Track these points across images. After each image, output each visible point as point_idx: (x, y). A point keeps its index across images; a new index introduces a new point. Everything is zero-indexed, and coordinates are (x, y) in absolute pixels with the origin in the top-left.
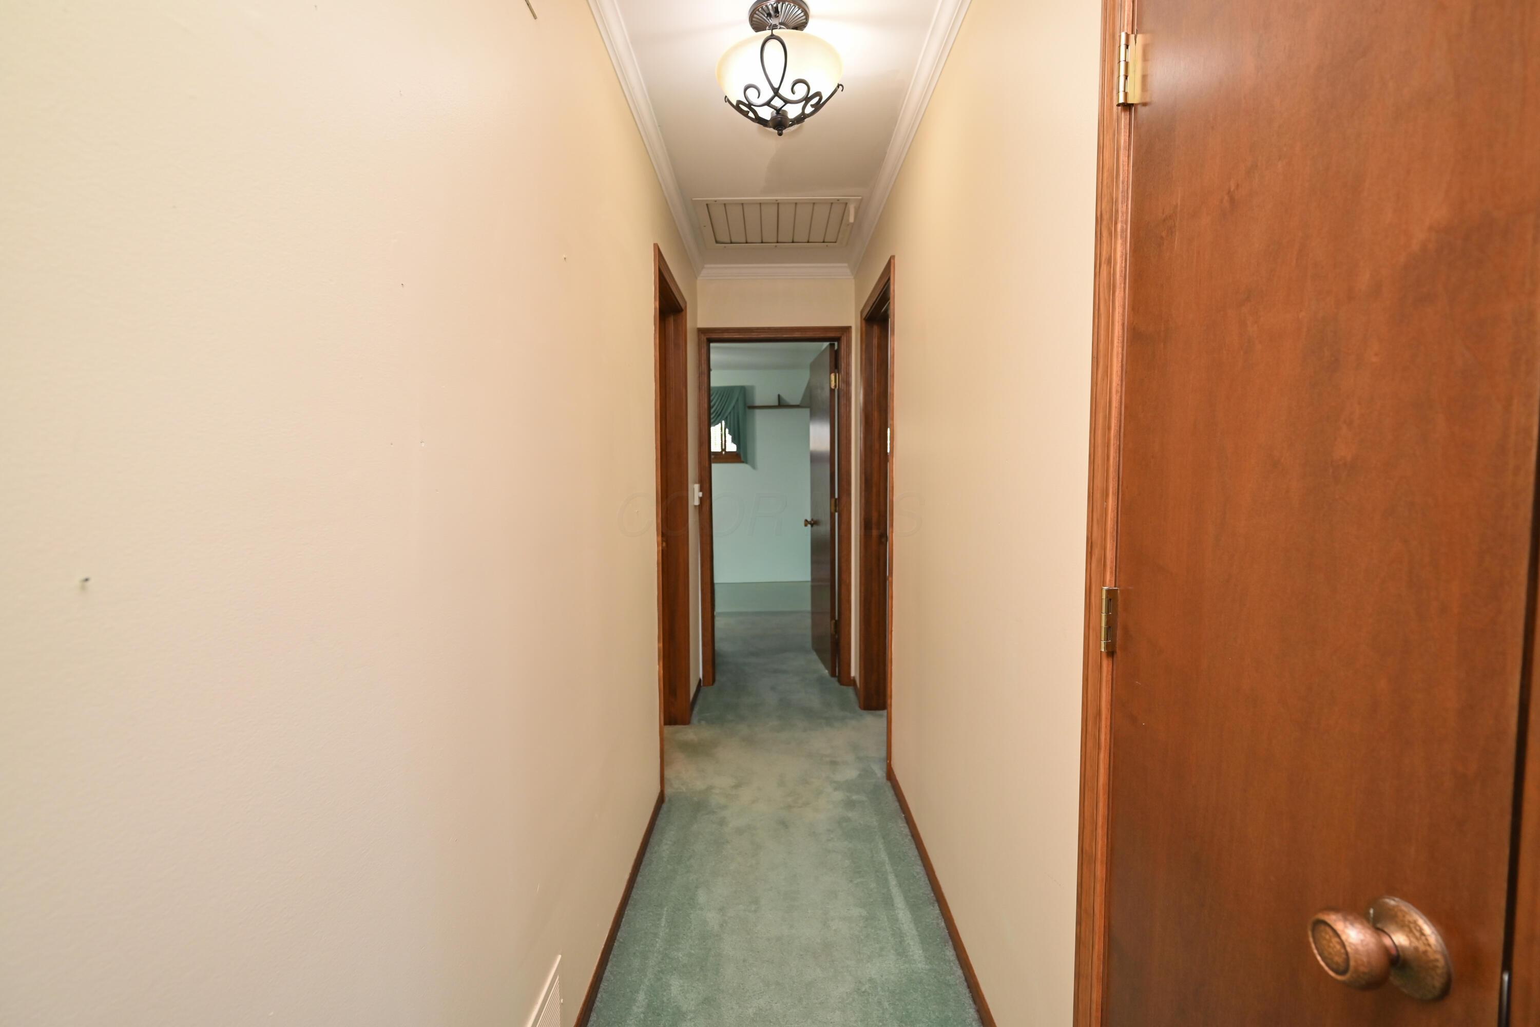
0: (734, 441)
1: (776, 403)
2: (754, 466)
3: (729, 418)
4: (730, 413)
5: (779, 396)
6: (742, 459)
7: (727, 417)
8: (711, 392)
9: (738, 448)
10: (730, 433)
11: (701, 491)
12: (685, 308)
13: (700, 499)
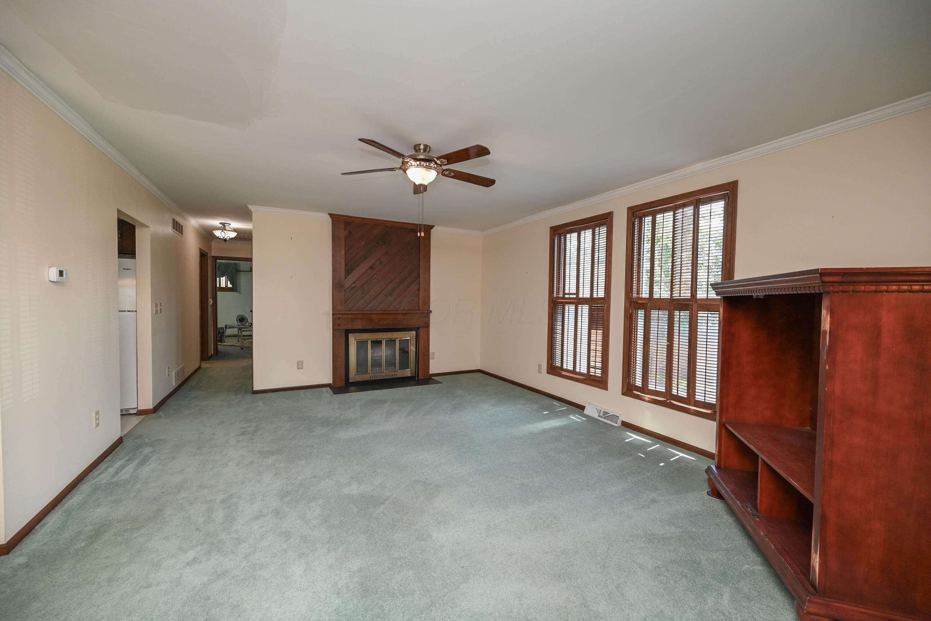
0: (231, 283)
1: (249, 270)
6: (235, 290)
7: (228, 275)
9: (232, 286)
10: (229, 280)
11: (213, 300)
12: (207, 254)
13: (213, 303)
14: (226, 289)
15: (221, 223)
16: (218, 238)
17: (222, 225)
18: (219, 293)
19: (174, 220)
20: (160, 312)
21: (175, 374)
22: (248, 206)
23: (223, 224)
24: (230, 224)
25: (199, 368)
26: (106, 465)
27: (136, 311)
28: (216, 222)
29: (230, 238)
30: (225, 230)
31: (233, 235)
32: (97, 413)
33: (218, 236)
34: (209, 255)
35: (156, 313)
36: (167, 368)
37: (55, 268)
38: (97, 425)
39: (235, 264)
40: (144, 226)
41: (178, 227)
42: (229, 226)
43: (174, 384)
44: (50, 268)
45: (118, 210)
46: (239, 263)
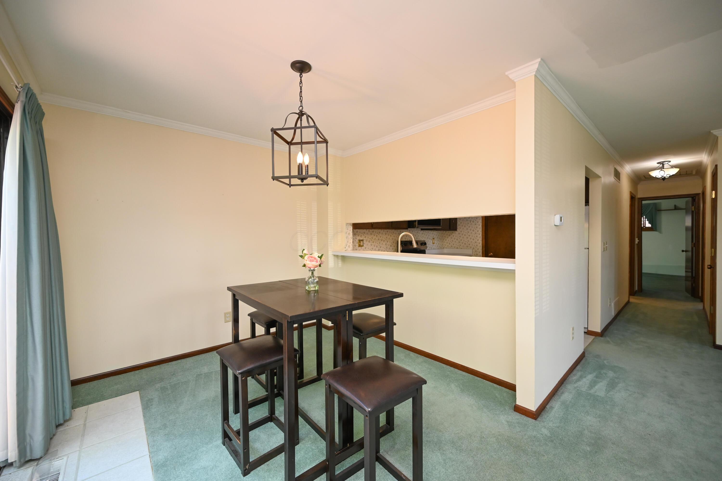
0: (649, 223)
1: (674, 208)
2: (660, 232)
3: (647, 215)
4: (648, 213)
5: (675, 205)
6: (654, 230)
7: (646, 215)
8: (643, 206)
9: (652, 226)
10: (647, 220)
11: (638, 240)
12: (635, 196)
13: (638, 242)
14: (648, 229)
15: (658, 163)
16: (656, 178)
17: (659, 165)
18: (644, 233)
19: (615, 168)
20: (606, 250)
21: (614, 304)
22: (711, 131)
23: (662, 163)
24: (670, 161)
25: (628, 302)
26: (579, 374)
27: (588, 249)
28: (653, 163)
29: (670, 176)
30: (664, 169)
31: (675, 171)
32: (573, 329)
33: (655, 177)
34: (636, 197)
35: (604, 251)
36: (609, 299)
37: (559, 215)
38: (573, 338)
39: (655, 204)
40: (599, 177)
41: (617, 175)
42: (669, 164)
43: (613, 314)
44: (555, 215)
45: (586, 166)
46: (660, 203)
